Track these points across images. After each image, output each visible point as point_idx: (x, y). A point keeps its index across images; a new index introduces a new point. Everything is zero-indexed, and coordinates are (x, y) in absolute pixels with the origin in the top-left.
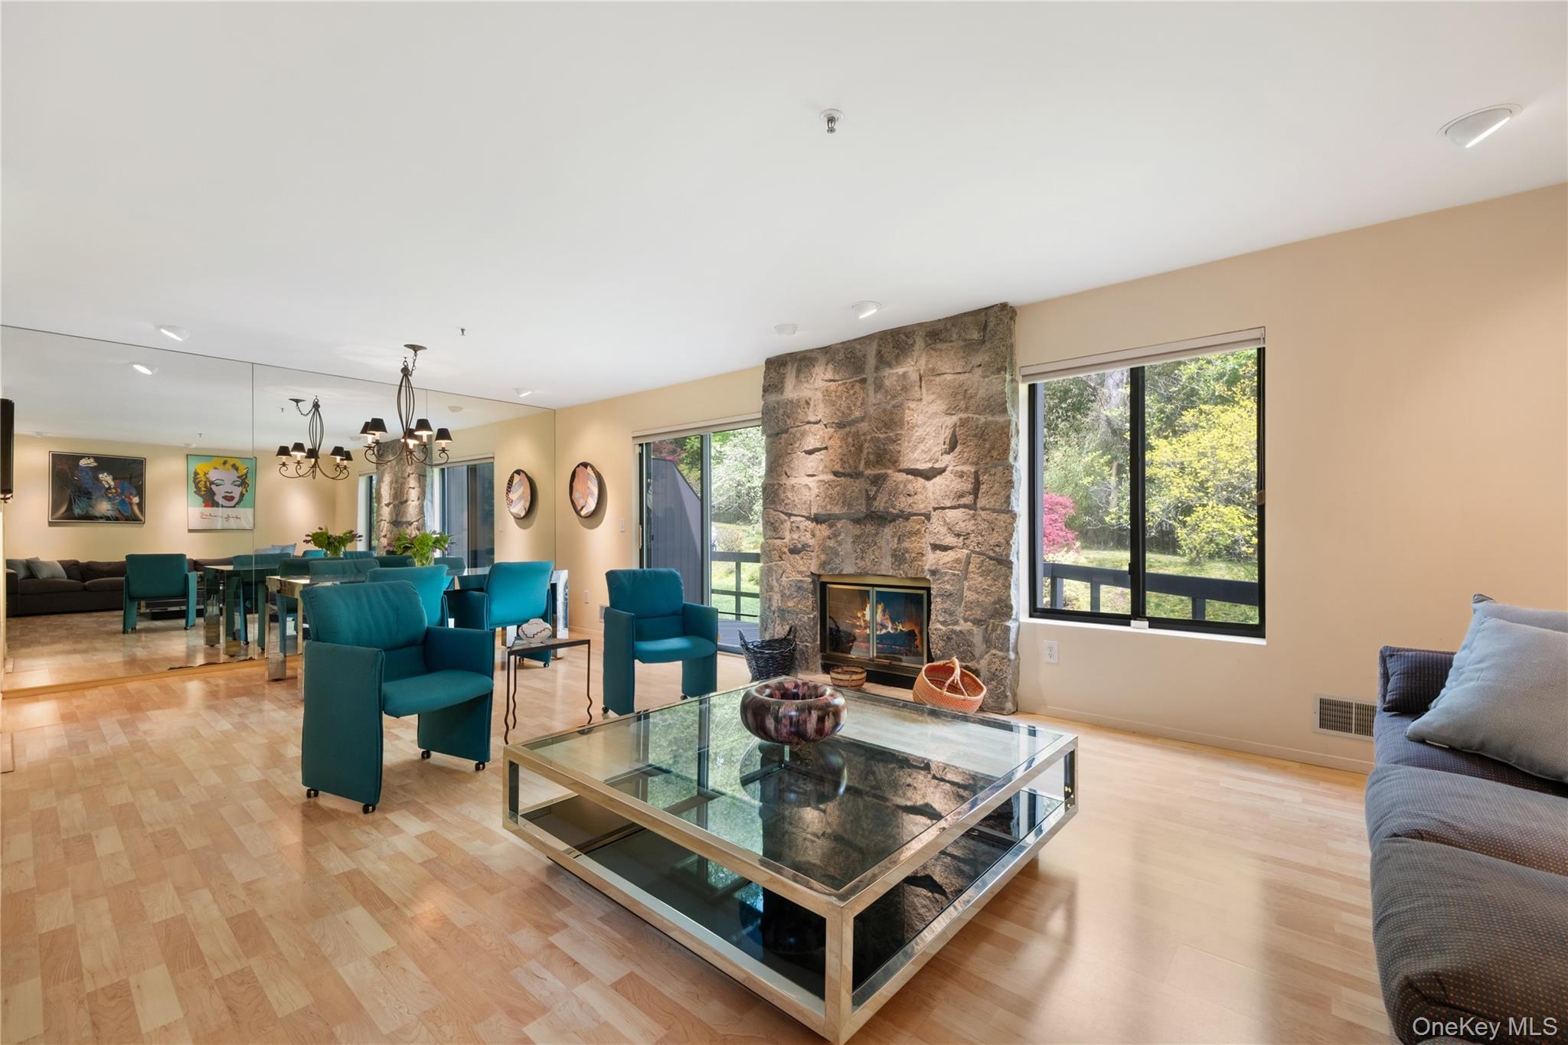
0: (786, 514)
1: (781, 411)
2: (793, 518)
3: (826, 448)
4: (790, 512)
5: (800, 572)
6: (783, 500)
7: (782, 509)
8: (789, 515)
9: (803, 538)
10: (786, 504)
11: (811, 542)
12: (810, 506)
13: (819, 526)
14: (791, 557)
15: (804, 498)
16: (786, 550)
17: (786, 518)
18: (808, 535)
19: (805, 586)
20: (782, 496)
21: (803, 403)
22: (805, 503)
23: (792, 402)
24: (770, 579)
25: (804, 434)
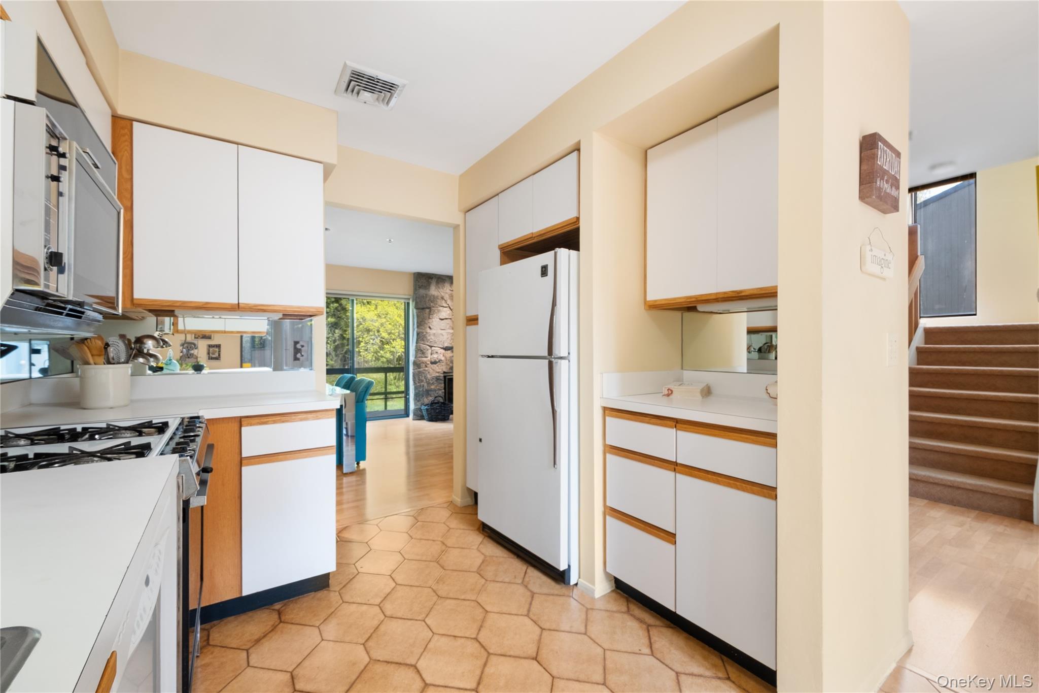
0: (429, 346)
1: (428, 299)
2: (433, 348)
3: (450, 319)
4: (432, 345)
5: (438, 372)
6: (429, 340)
7: (428, 344)
8: (431, 347)
9: (439, 357)
10: (431, 342)
11: (443, 358)
12: (444, 343)
13: (447, 352)
14: (432, 366)
15: (441, 340)
16: (429, 363)
17: (429, 348)
18: (442, 356)
19: (441, 378)
20: (429, 338)
21: (440, 297)
22: (441, 341)
23: (434, 296)
24: (420, 377)
25: (439, 311)
